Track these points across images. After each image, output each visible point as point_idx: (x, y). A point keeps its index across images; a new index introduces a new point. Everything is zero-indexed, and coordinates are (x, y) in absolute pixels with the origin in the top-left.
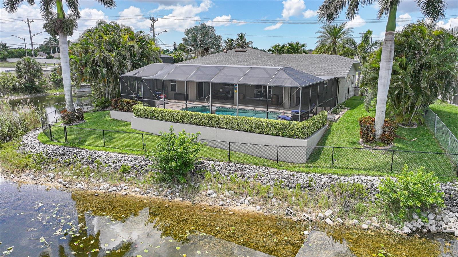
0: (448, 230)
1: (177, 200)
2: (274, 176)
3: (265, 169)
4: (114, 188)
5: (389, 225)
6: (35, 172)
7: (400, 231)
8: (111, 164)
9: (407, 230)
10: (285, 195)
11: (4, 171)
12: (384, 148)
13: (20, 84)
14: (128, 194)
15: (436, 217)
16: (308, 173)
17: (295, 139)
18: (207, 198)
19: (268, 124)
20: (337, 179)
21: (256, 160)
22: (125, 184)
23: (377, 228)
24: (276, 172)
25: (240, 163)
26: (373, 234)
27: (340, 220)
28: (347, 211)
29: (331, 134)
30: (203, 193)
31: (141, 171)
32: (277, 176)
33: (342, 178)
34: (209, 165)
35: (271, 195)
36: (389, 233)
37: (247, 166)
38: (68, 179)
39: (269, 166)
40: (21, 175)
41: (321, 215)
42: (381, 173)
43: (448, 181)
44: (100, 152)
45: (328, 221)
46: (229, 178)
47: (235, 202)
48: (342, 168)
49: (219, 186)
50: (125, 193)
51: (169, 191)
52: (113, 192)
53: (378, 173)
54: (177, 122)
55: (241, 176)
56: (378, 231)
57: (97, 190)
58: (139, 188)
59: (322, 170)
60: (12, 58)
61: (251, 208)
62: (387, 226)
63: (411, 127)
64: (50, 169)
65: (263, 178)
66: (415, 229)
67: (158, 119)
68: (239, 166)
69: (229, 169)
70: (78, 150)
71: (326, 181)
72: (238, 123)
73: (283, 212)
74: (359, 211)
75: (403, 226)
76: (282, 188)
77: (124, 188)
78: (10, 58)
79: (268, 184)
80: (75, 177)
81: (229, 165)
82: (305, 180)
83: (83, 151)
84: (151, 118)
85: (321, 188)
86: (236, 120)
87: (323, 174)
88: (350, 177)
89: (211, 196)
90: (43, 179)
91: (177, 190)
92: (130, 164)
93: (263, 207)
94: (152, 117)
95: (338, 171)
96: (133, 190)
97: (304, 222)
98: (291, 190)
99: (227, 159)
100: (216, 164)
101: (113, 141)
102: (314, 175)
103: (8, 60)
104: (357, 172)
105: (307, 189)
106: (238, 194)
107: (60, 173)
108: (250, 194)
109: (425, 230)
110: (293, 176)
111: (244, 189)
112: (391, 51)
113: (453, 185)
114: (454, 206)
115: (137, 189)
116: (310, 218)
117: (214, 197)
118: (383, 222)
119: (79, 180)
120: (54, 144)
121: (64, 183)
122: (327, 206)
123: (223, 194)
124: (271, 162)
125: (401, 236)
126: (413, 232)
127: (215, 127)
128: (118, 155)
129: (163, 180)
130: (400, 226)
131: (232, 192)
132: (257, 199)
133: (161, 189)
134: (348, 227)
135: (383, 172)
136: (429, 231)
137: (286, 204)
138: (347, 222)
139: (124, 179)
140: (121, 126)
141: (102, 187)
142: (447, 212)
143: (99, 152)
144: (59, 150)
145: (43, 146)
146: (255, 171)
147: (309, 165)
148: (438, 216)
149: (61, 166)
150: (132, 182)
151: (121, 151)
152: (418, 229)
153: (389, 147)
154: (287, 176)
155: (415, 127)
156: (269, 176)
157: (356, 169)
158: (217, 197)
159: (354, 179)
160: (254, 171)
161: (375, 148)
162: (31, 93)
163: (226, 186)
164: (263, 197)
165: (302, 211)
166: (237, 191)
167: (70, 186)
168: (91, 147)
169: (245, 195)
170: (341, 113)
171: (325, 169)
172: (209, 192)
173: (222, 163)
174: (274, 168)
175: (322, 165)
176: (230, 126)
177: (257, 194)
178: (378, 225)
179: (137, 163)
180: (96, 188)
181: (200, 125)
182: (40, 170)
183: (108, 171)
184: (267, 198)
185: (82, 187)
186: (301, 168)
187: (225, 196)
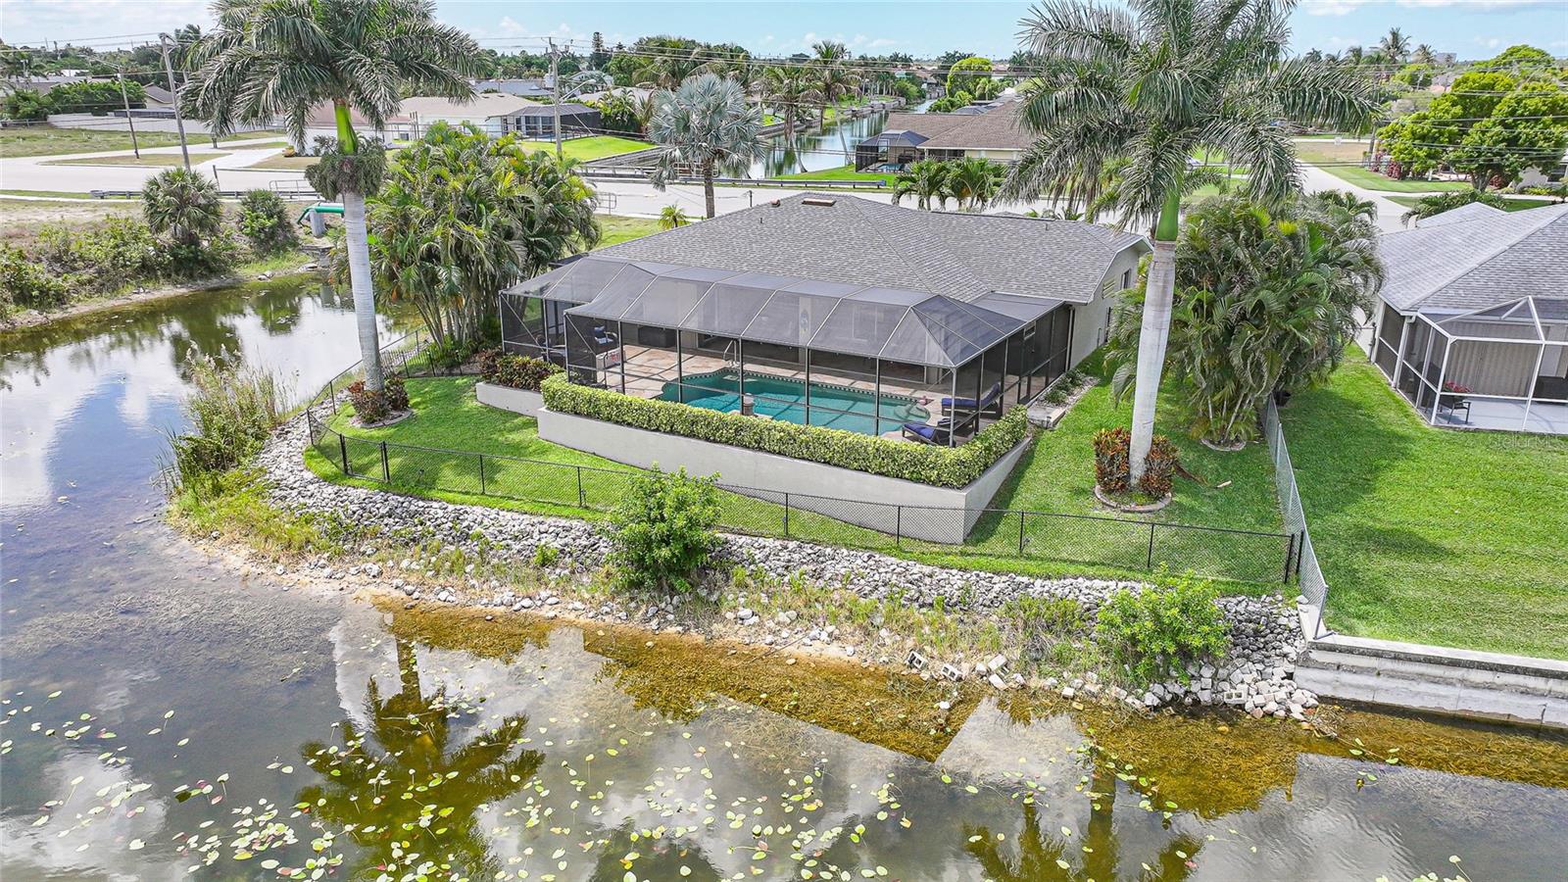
0: (1234, 700)
1: (672, 630)
2: (889, 575)
3: (869, 557)
4: (527, 602)
5: (1118, 689)
6: (330, 559)
7: (1137, 702)
8: (510, 542)
9: (1151, 700)
10: (909, 622)
11: (255, 555)
12: (1147, 508)
13: (160, 251)
14: (560, 616)
15: (1217, 672)
16: (965, 570)
17: (939, 489)
18: (737, 627)
19: (877, 450)
20: (1027, 586)
21: (850, 534)
22: (549, 592)
23: (1093, 695)
24: (892, 567)
25: (813, 540)
26: (1081, 707)
27: (1020, 678)
28: (1036, 660)
29: (1033, 467)
30: (730, 615)
31: (583, 560)
32: (895, 577)
33: (1039, 582)
34: (741, 547)
35: (878, 621)
36: (1114, 705)
37: (829, 550)
38: (413, 579)
39: (880, 550)
40: (299, 567)
41: (981, 667)
42: (1125, 573)
43: (1263, 592)
44: (478, 510)
45: (994, 679)
46: (786, 579)
47: (800, 635)
48: (1042, 559)
49: (765, 600)
50: (551, 614)
51: (652, 610)
52: (525, 611)
53: (1119, 572)
54: (657, 430)
55: (812, 577)
56: (1094, 700)
57: (486, 605)
58: (583, 601)
59: (995, 563)
60: (65, 111)
61: (834, 652)
62: (1114, 691)
63: (1228, 449)
64: (364, 553)
65: (862, 582)
66: (1168, 697)
67: (609, 420)
68: (810, 551)
69: (787, 557)
70: (421, 503)
71: (1002, 591)
72: (807, 442)
73: (901, 659)
74: (1060, 660)
75: (1147, 690)
76: (904, 606)
77: (550, 601)
78: (57, 112)
79: (874, 596)
80: (430, 573)
81: (786, 548)
82: (956, 587)
83: (435, 505)
84: (589, 416)
85: (989, 607)
86: (803, 437)
87: (997, 573)
88: (1055, 582)
89: (746, 623)
90: (353, 578)
91: (670, 608)
92: (557, 544)
93: (861, 648)
94: (593, 412)
95: (1032, 566)
96: (570, 607)
97: (945, 683)
98: (924, 610)
99: (781, 530)
100: (756, 545)
101: (498, 477)
102: (978, 576)
103: (52, 118)
104: (1072, 569)
105: (957, 608)
106: (805, 618)
107: (391, 563)
108: (834, 618)
109: (1188, 700)
110: (931, 576)
111: (820, 608)
112: (1164, 287)
113: (1271, 603)
114: (1259, 648)
115: (578, 605)
116: (957, 673)
117: (753, 625)
118: (1106, 684)
119: (441, 581)
120: (356, 483)
121: (409, 588)
122: (996, 647)
123: (773, 618)
124: (884, 539)
125: (1136, 712)
126: (1164, 704)
127: (753, 448)
128: (522, 517)
129: (637, 585)
130: (1140, 691)
131: (792, 614)
132: (849, 630)
133: (633, 605)
134: (1034, 693)
135: (1130, 569)
136: (1197, 702)
137: (910, 643)
138: (1035, 682)
139: (546, 580)
140: (510, 431)
141: (497, 600)
142: (1239, 662)
143: (474, 508)
144: (375, 502)
145: (329, 490)
146: (846, 564)
147: (970, 549)
148: (1220, 671)
149: (391, 547)
150: (564, 588)
151: (526, 508)
152: (1176, 696)
153: (1160, 505)
154: (916, 577)
155: (1240, 447)
156: (877, 577)
157: (1072, 562)
158: (761, 625)
159: (1064, 587)
160: (845, 562)
161: (1127, 507)
162: (191, 277)
163: (780, 601)
164: (860, 626)
165: (942, 659)
166: (804, 611)
167: (424, 596)
168: (450, 496)
169: (821, 620)
170: (1069, 399)
171: (1003, 561)
172: (745, 612)
173: (769, 542)
174: (889, 554)
175: (998, 549)
176: (788, 447)
177: (848, 618)
178: (1095, 689)
179: (571, 541)
180: (485, 601)
181: (714, 441)
182: (341, 554)
183: (506, 559)
184: (871, 628)
185: (450, 598)
186: (950, 557)
187: (778, 623)
